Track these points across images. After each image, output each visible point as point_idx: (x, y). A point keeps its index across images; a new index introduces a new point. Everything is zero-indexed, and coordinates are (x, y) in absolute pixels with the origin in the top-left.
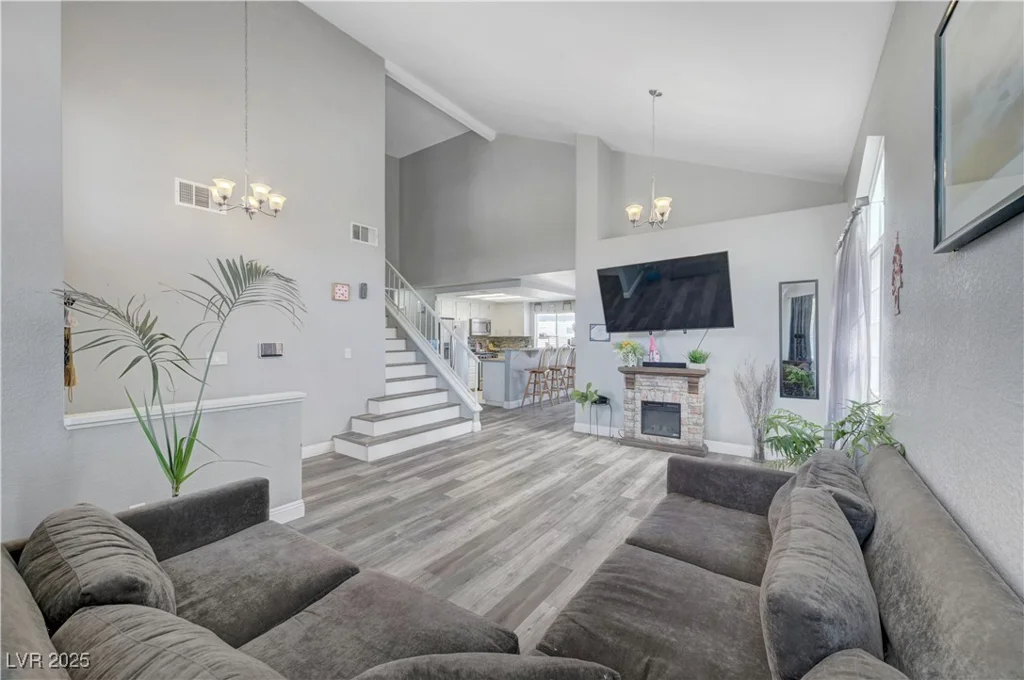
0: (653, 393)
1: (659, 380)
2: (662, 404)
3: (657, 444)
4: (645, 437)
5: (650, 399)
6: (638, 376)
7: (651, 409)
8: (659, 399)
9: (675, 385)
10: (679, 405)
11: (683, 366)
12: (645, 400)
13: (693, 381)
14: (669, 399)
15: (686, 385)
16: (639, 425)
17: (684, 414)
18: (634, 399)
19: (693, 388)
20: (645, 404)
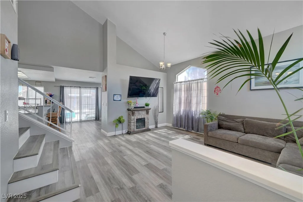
0: (139, 116)
1: (140, 112)
2: (141, 119)
3: (140, 131)
4: (137, 130)
5: (138, 118)
6: (135, 111)
7: (138, 121)
8: (141, 118)
9: (144, 113)
10: (145, 118)
11: (144, 107)
12: (137, 118)
13: (147, 111)
14: (143, 117)
15: (146, 113)
16: (135, 126)
17: (146, 120)
18: (134, 119)
19: (147, 113)
20: (137, 119)
